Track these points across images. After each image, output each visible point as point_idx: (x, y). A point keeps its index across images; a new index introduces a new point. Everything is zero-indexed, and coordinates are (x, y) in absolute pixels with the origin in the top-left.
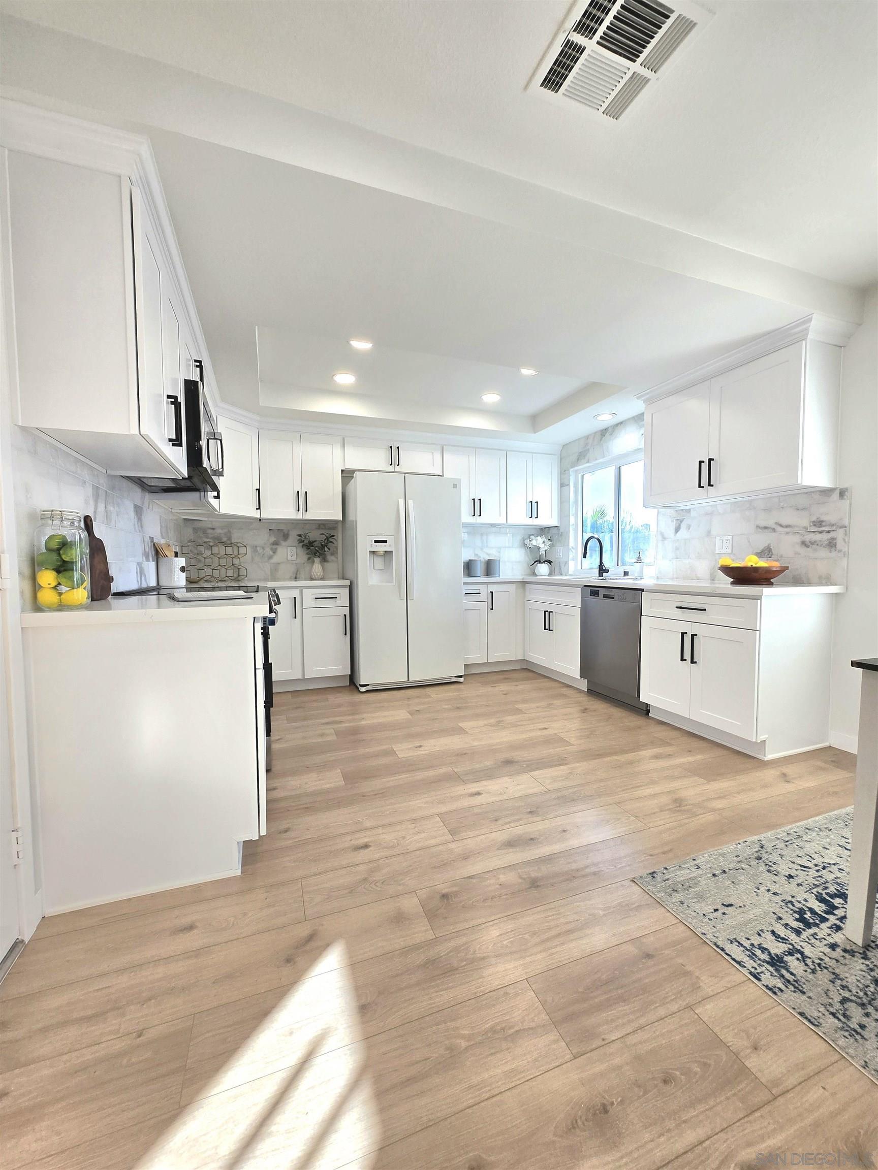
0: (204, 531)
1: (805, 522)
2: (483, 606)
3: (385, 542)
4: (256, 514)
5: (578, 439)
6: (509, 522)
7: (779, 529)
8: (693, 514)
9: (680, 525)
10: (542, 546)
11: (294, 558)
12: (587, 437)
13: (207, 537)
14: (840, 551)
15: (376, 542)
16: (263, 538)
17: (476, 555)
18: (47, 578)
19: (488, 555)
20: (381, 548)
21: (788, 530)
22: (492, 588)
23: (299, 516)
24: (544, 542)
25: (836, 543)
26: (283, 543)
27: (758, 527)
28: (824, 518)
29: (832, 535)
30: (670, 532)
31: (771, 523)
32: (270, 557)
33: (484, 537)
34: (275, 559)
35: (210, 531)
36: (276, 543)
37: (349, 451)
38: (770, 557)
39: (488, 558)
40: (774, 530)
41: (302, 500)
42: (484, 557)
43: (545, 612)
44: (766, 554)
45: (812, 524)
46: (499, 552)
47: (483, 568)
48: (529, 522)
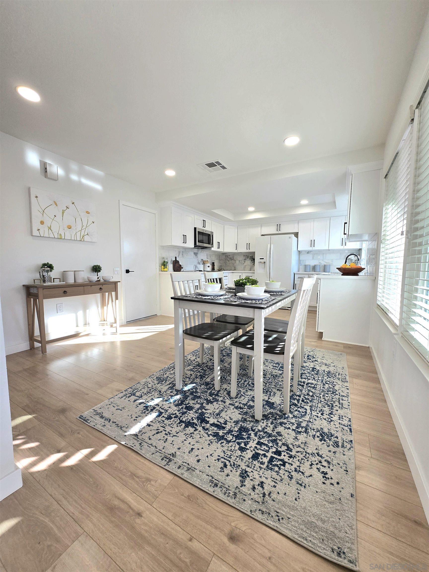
0: (228, 256)
3: (263, 259)
4: (236, 251)
6: (331, 248)
11: (250, 264)
13: (228, 258)
15: (260, 259)
16: (242, 258)
18: (163, 267)
19: (326, 263)
20: (262, 260)
23: (248, 251)
26: (247, 259)
32: (244, 264)
33: (325, 255)
34: (245, 264)
35: (229, 256)
36: (245, 259)
37: (263, 228)
39: (326, 264)
41: (248, 245)
42: (323, 263)
46: (332, 262)
47: (322, 269)
48: (342, 247)
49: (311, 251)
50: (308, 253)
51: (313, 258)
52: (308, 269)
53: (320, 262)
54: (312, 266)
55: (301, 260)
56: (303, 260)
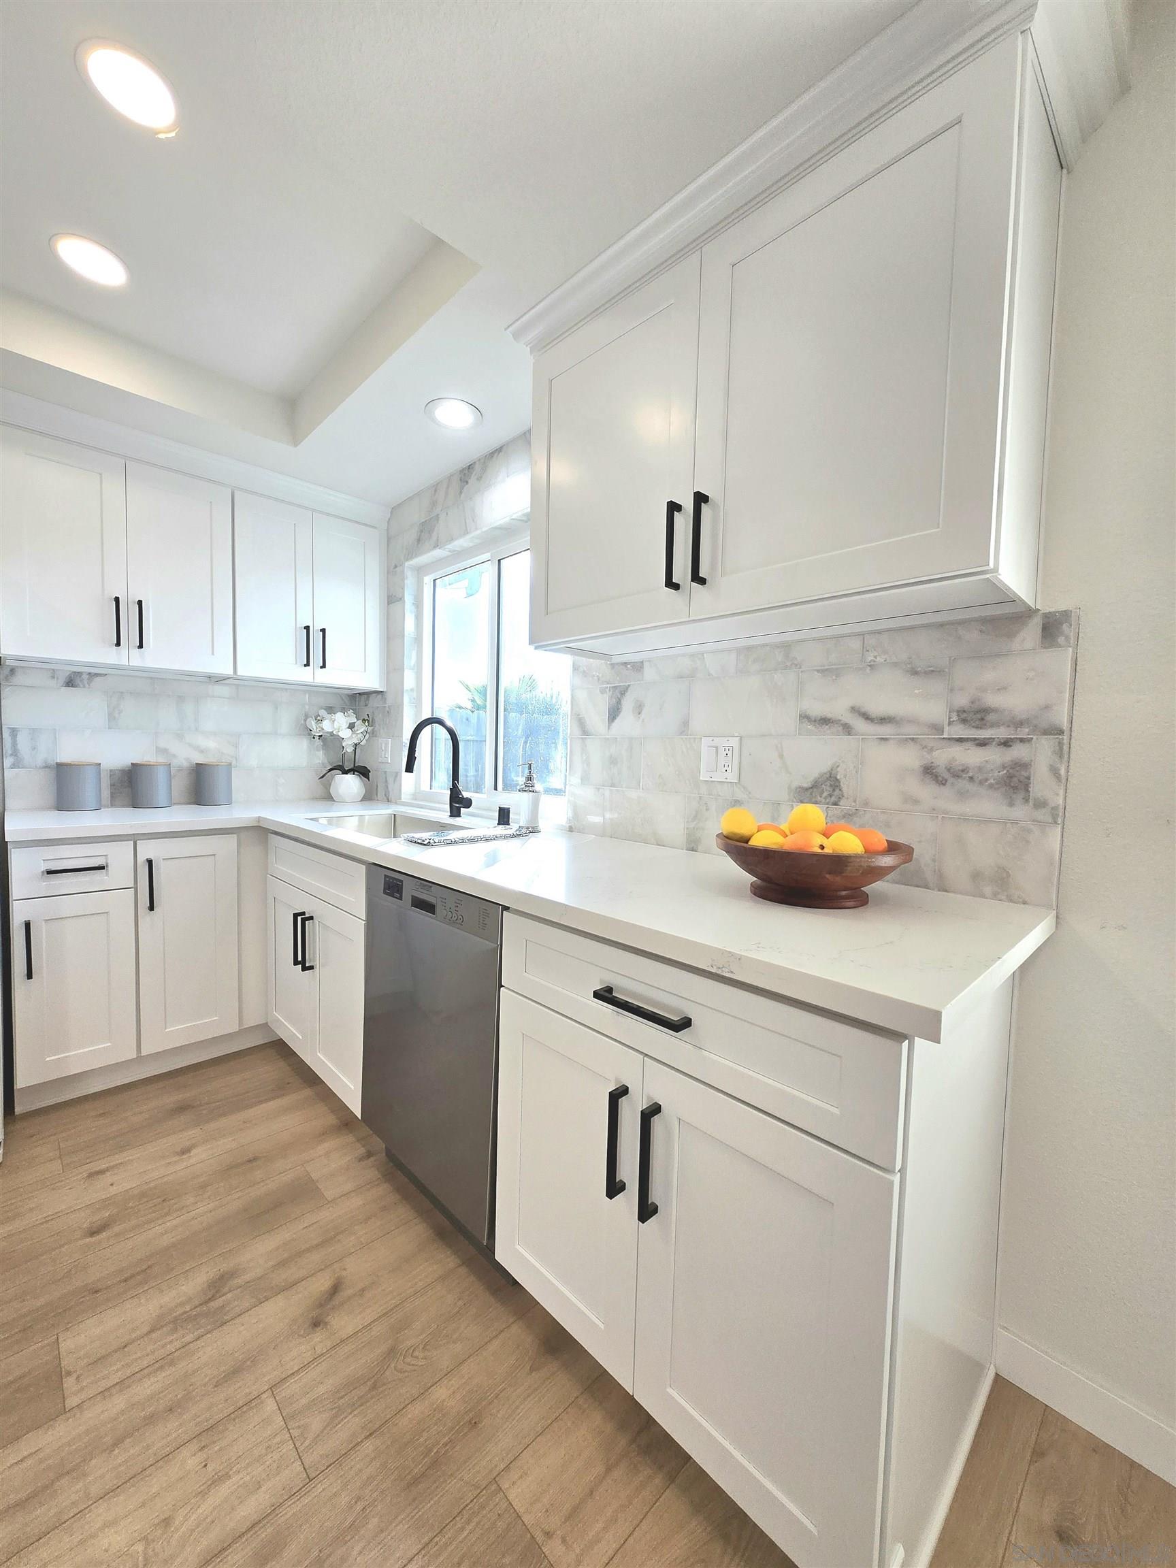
1: (935, 711)
2: (122, 905)
5: (418, 494)
6: (241, 672)
7: (860, 725)
8: (649, 673)
9: (619, 702)
10: (345, 733)
12: (435, 488)
14: (1040, 804)
17: (162, 751)
19: (202, 751)
21: (886, 730)
22: (148, 850)
24: (351, 726)
25: (1028, 778)
27: (805, 717)
28: (992, 700)
29: (1018, 752)
30: (596, 719)
31: (839, 709)
38: (835, 804)
39: (199, 759)
40: (847, 729)
42: (185, 755)
43: (296, 916)
44: (825, 794)
45: (955, 718)
46: (236, 746)
47: (180, 784)
48: (305, 676)
49: (92, 676)
50: (70, 682)
51: (113, 719)
52: (88, 790)
53: (162, 745)
54: (112, 773)
55: (14, 732)
56: (34, 732)
